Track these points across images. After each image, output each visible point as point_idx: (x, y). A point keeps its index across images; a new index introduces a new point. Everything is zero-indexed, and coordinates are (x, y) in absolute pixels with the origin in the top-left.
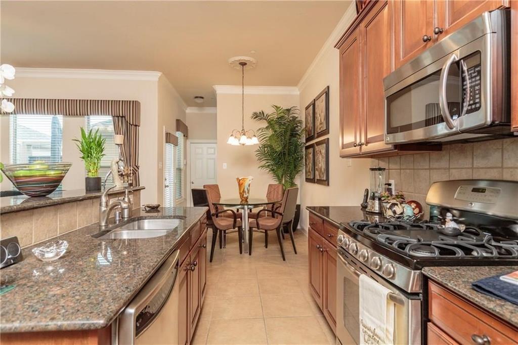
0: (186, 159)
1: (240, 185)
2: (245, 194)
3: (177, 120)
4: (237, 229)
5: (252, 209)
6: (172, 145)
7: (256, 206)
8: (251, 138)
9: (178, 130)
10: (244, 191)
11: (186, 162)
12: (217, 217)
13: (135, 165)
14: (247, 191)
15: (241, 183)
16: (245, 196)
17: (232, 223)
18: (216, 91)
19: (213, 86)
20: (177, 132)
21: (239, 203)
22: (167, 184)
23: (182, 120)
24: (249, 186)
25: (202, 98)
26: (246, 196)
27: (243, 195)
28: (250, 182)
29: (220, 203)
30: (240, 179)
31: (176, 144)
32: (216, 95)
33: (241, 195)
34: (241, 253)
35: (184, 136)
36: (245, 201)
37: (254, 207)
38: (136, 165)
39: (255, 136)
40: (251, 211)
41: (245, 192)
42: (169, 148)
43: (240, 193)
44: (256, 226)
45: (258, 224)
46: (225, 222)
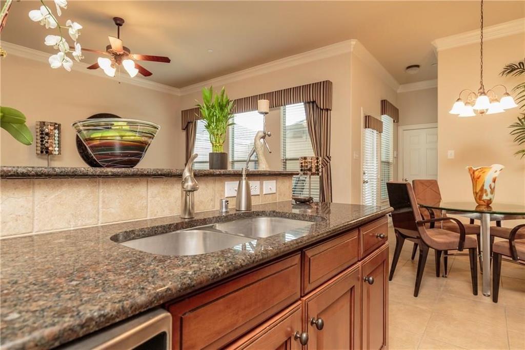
0: (397, 151)
1: (475, 180)
2: (484, 195)
3: (382, 101)
4: (466, 251)
5: (502, 222)
6: (375, 131)
7: (509, 216)
8: (497, 100)
9: (383, 112)
10: (482, 189)
11: (397, 155)
12: (432, 226)
13: (326, 156)
14: (489, 190)
15: (476, 177)
16: (485, 197)
17: (457, 240)
18: (436, 48)
19: (432, 43)
20: (382, 116)
21: (474, 209)
22: (366, 180)
23: (388, 100)
24: (494, 181)
25: (418, 66)
26: (488, 198)
27: (481, 196)
28: (496, 175)
29: (440, 207)
30: (475, 169)
31: (380, 131)
32: (437, 53)
33: (478, 195)
34: (475, 293)
35: (394, 121)
36: (484, 207)
37: (505, 219)
38: (328, 155)
39: (507, 94)
40: (498, 224)
41: (486, 191)
42: (370, 135)
43: (476, 193)
44: (508, 252)
45: (512, 249)
46: (444, 236)
